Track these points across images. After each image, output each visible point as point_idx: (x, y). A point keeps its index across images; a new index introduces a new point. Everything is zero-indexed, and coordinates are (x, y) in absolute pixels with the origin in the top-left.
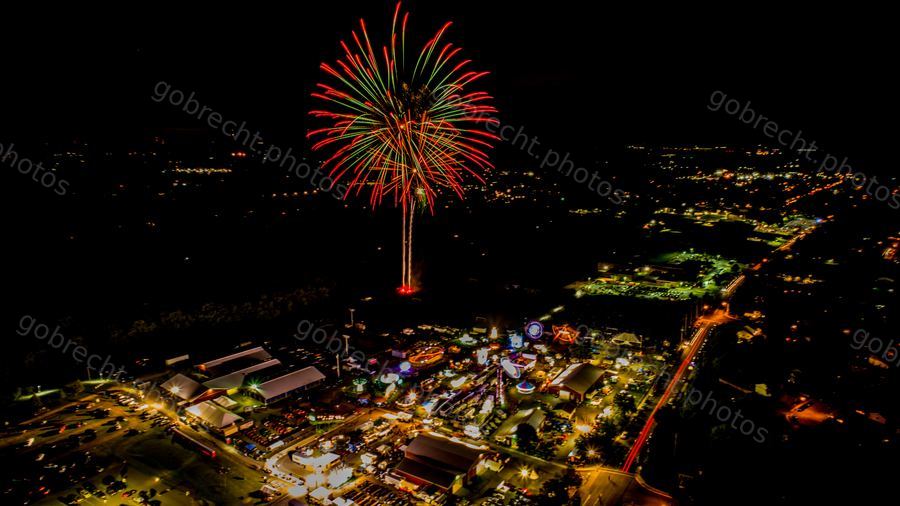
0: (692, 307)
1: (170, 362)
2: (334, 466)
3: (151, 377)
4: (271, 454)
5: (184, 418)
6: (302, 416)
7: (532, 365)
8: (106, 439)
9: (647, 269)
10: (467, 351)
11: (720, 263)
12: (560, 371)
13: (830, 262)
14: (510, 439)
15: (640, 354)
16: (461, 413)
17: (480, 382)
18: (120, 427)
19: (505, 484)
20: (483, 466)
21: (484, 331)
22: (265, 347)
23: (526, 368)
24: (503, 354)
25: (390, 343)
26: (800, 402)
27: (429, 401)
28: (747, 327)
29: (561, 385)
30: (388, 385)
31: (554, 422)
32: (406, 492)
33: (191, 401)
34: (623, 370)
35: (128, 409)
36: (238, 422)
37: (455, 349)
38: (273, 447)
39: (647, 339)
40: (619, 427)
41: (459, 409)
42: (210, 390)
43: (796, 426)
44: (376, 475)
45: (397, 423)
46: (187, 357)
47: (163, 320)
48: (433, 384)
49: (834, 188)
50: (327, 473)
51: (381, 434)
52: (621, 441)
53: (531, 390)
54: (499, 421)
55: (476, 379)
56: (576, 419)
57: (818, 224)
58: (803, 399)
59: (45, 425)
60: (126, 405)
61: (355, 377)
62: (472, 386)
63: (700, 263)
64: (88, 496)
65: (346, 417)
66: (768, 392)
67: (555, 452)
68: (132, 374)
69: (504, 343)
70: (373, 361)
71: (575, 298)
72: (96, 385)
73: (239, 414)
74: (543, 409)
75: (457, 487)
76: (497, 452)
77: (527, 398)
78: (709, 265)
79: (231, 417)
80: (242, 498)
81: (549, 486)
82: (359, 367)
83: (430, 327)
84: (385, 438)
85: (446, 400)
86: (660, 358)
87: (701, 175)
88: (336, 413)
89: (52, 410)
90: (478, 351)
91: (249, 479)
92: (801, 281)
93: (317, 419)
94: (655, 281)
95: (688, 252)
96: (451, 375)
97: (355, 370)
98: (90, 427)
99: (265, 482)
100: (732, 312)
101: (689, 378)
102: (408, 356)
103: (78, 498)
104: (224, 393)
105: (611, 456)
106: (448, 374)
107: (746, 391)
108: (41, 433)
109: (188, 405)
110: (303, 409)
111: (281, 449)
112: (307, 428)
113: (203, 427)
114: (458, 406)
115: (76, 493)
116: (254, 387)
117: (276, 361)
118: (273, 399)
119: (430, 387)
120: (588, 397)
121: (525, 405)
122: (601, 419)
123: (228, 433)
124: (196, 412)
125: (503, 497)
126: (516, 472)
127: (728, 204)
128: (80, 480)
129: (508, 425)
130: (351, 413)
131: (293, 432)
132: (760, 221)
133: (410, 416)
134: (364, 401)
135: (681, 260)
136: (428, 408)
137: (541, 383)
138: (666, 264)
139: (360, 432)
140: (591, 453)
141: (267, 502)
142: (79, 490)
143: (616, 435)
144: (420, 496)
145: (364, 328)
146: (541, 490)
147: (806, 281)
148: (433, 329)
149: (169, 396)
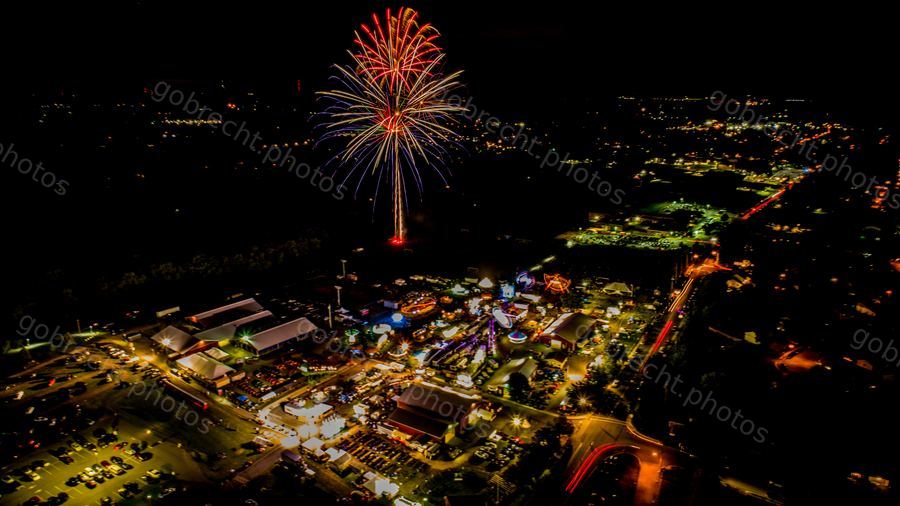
0: (682, 255)
1: (161, 314)
2: (326, 416)
3: (143, 330)
4: (263, 405)
5: (175, 370)
6: (294, 367)
7: (524, 315)
8: (97, 391)
9: (638, 219)
10: (459, 302)
11: (710, 212)
12: (552, 320)
13: (818, 211)
14: (502, 389)
15: (631, 303)
16: (454, 362)
17: (472, 332)
18: (110, 380)
19: (498, 433)
20: (475, 416)
21: (475, 281)
22: (255, 298)
23: (518, 317)
24: (495, 304)
25: (381, 294)
26: (789, 349)
27: (421, 351)
28: (737, 276)
29: (553, 334)
30: (380, 335)
31: (545, 371)
32: (398, 442)
33: (182, 353)
34: (614, 319)
35: (118, 361)
36: (230, 374)
37: (447, 299)
38: (265, 398)
39: (638, 288)
40: (610, 376)
41: (451, 359)
42: (202, 342)
43: (785, 374)
44: (368, 424)
45: (391, 374)
46: (177, 309)
47: (154, 272)
48: (425, 334)
49: (822, 138)
50: (319, 424)
51: (374, 384)
52: (613, 390)
53: (523, 339)
54: (491, 371)
55: (468, 329)
56: (568, 368)
57: (805, 174)
58: (791, 346)
59: (34, 378)
60: (117, 357)
61: (348, 328)
62: (465, 336)
63: (690, 213)
64: (79, 449)
65: (338, 368)
66: (757, 340)
67: (547, 401)
68: (121, 326)
69: (496, 293)
70: (365, 312)
71: (567, 247)
72: (86, 338)
73: (230, 366)
74: (535, 358)
75: (449, 437)
76: (489, 401)
77: (519, 347)
78: (699, 215)
79: (222, 369)
80: (234, 450)
81: (541, 435)
82: (351, 317)
83: (421, 278)
84: (378, 388)
85: (437, 350)
86: (650, 307)
87: (691, 126)
88: (328, 364)
89: (41, 361)
90: (470, 301)
91: (241, 430)
92: (790, 230)
93: (309, 370)
94: (645, 231)
95: (679, 202)
96: (443, 326)
97: (346, 321)
98: (80, 380)
99: (257, 433)
100: (722, 262)
101: (680, 326)
102: (400, 306)
103: (70, 451)
104: (215, 345)
105: (602, 404)
106: (440, 324)
107: (735, 339)
108: (31, 386)
109: (179, 357)
110: (295, 360)
111: (273, 400)
112: (300, 379)
113: (194, 379)
114: (450, 356)
115: (67, 446)
116: (246, 339)
117: (268, 313)
118: (265, 350)
119: (422, 337)
120: (580, 345)
121: (517, 355)
122: (593, 368)
123: (220, 384)
124: (188, 363)
125: (496, 446)
126: (507, 421)
127: (718, 153)
128: (71, 433)
129: (500, 374)
130: (343, 363)
131: (285, 383)
132: (749, 170)
133: (402, 367)
134: (357, 352)
135: (672, 210)
136: (420, 358)
137: (533, 332)
138: (657, 214)
139: (352, 383)
140: (583, 401)
141: (260, 453)
142: (69, 443)
143: (607, 383)
144: (413, 445)
145: (356, 279)
146: (533, 438)
147: (795, 230)
148: (424, 280)
149: (160, 348)
